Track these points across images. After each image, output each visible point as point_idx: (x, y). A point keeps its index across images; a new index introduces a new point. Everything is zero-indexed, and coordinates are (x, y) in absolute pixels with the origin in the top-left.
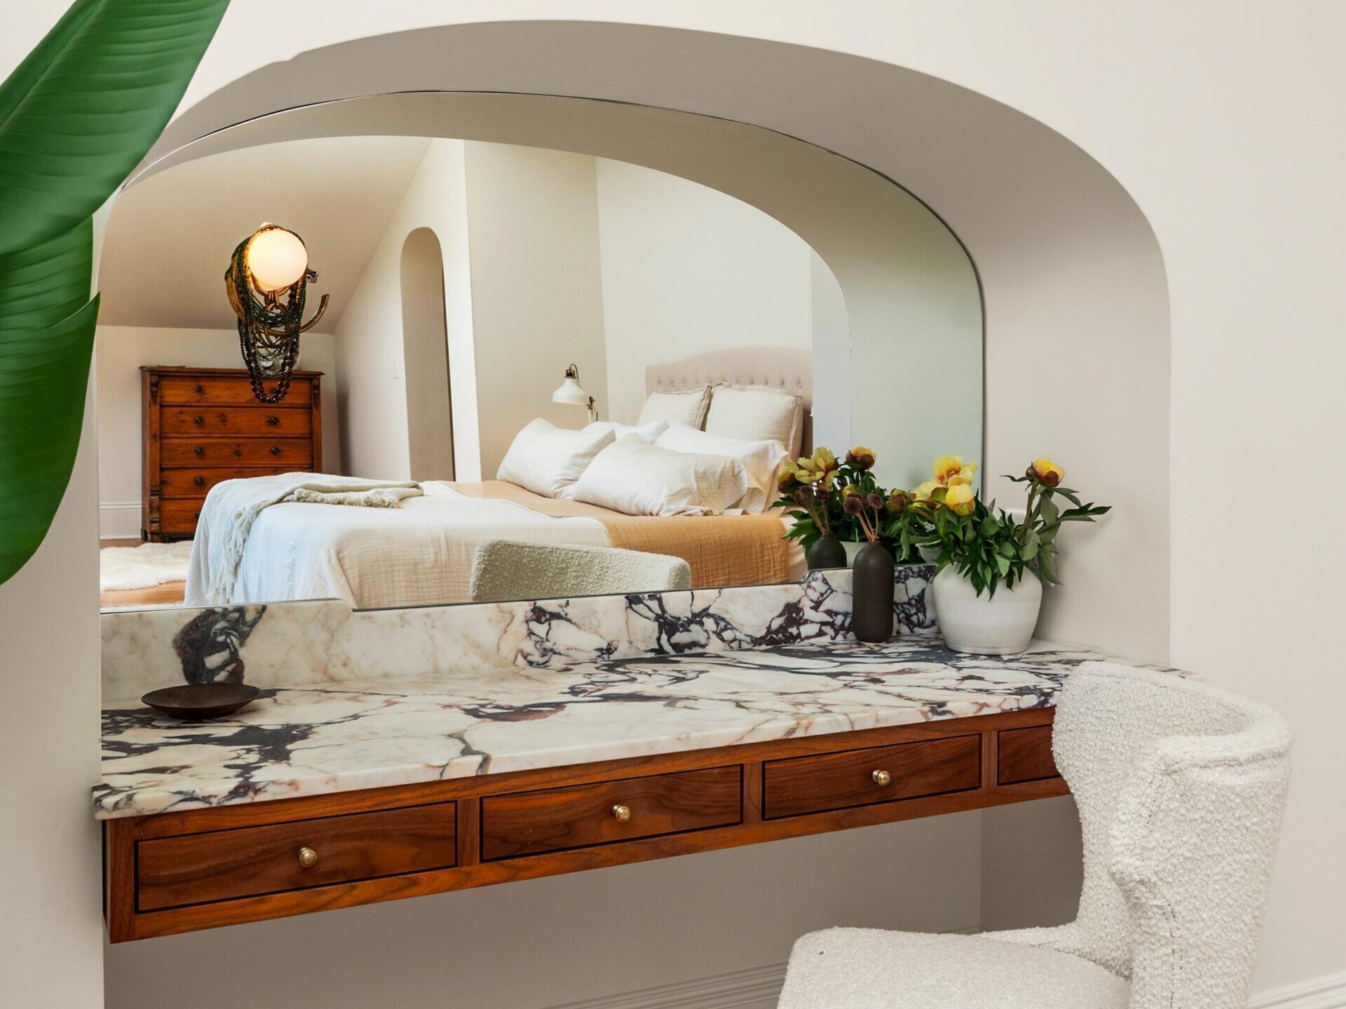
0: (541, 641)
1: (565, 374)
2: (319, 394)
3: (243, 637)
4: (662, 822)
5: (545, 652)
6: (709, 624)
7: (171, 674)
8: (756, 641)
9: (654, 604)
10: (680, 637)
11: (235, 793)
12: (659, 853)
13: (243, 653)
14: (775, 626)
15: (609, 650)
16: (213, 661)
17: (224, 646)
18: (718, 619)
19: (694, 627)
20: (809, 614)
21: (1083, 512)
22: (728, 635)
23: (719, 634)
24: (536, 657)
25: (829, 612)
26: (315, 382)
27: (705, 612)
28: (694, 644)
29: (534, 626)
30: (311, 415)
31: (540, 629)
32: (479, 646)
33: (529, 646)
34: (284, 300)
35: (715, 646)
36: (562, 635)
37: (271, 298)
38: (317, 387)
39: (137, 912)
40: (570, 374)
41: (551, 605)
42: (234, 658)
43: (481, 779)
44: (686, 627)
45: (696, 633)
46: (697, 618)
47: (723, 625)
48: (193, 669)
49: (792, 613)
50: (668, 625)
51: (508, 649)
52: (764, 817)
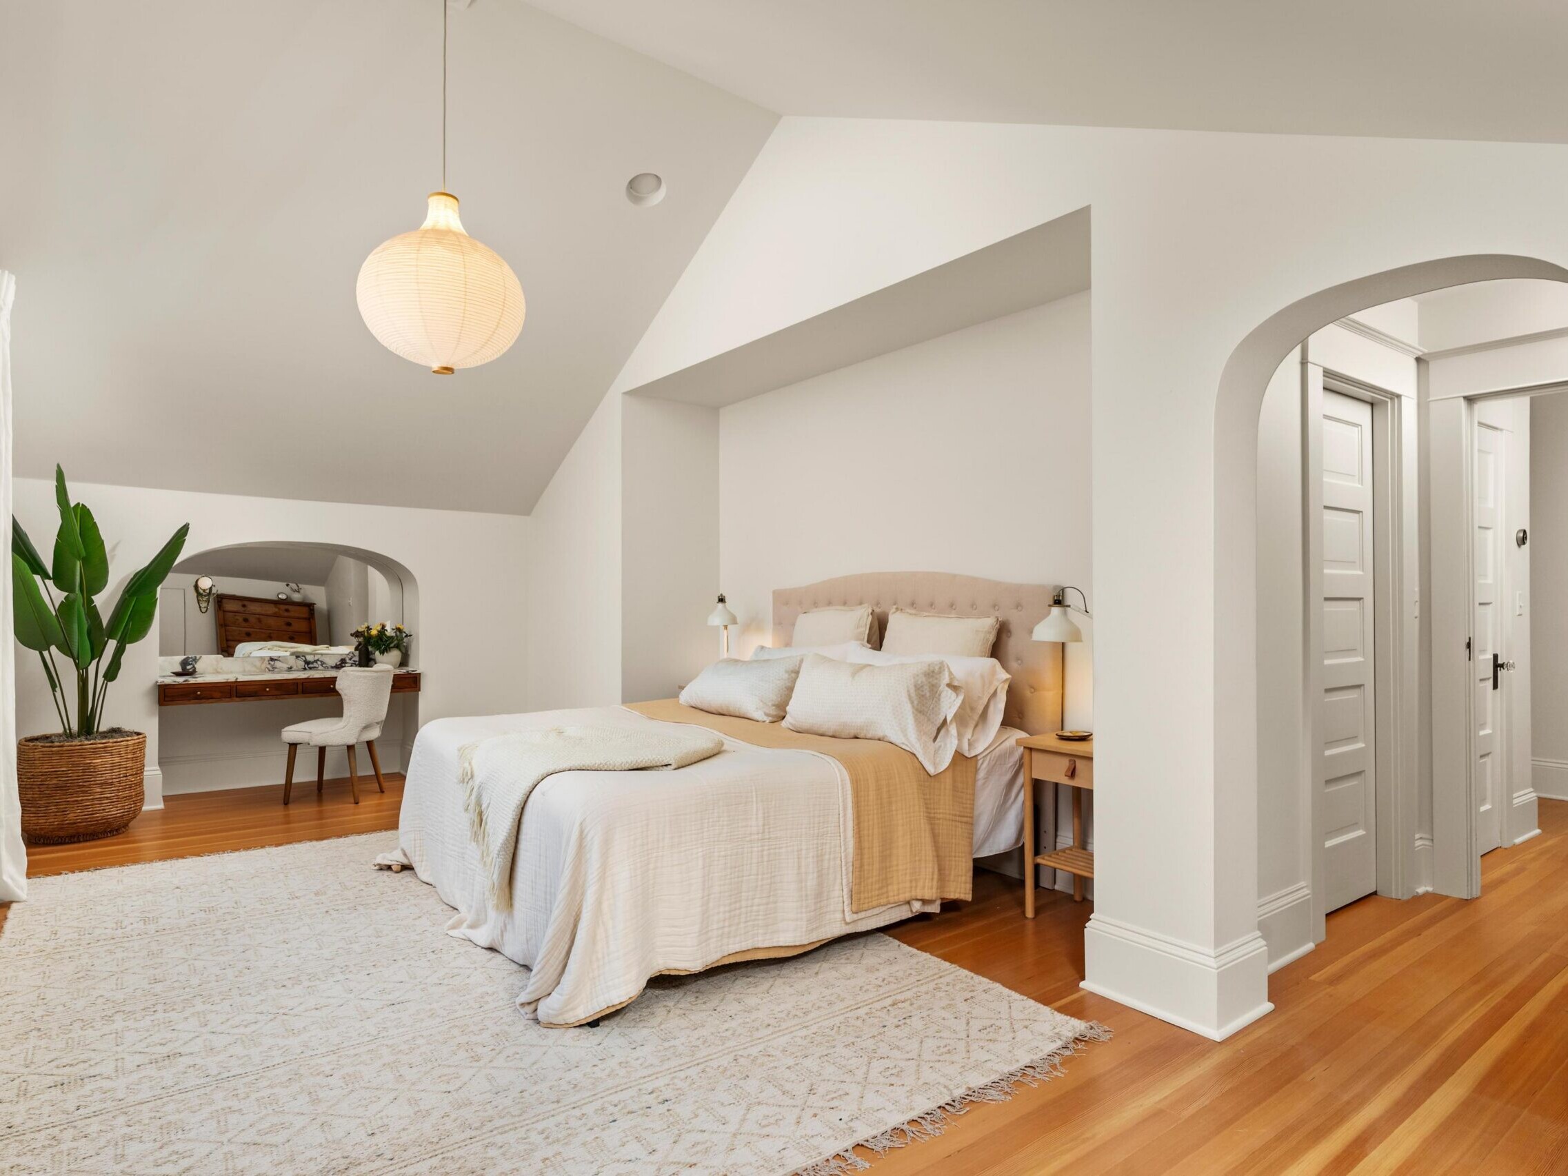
0: (272, 666)
3: (196, 662)
4: (276, 693)
5: (273, 668)
6: (319, 663)
7: (179, 669)
8: (332, 667)
9: (303, 658)
10: (310, 666)
11: (184, 681)
12: (277, 699)
13: (196, 666)
14: (338, 663)
15: (291, 668)
16: (188, 667)
17: (191, 664)
18: (321, 662)
19: (315, 664)
20: (348, 661)
21: (407, 636)
22: (324, 665)
23: (322, 665)
24: (271, 669)
25: (354, 661)
26: (312, 608)
27: (318, 660)
28: (315, 667)
29: (271, 662)
30: (310, 622)
31: (272, 663)
33: (269, 666)
34: (208, 591)
35: (321, 667)
36: (278, 664)
37: (204, 590)
38: (313, 610)
39: (165, 701)
42: (194, 666)
43: (236, 682)
44: (312, 663)
45: (315, 665)
46: (316, 661)
47: (323, 664)
48: (184, 668)
49: (343, 661)
50: (307, 663)
51: (264, 666)
52: (303, 692)
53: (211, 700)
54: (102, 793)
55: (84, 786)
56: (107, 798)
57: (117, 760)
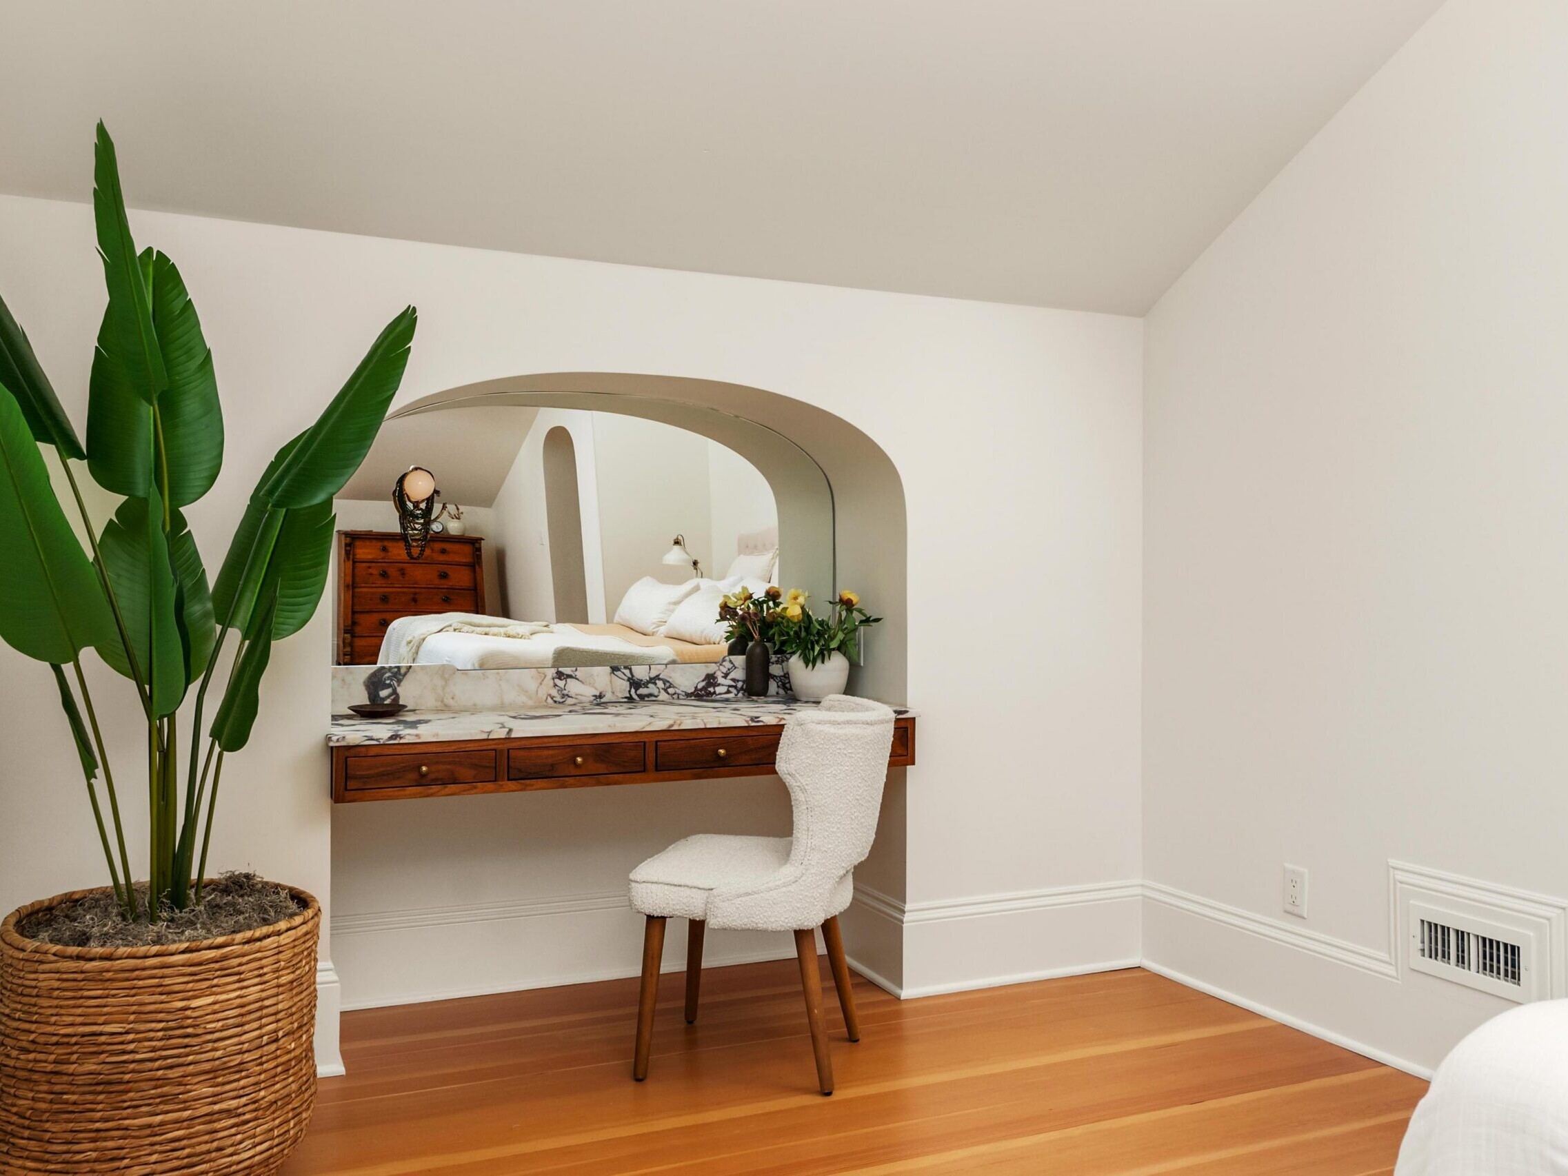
0: (561, 690)
1: (673, 542)
2: (481, 555)
3: (399, 682)
4: (601, 768)
5: (563, 696)
6: (660, 684)
7: (362, 699)
8: (688, 695)
9: (627, 672)
10: (642, 691)
11: (391, 738)
12: (599, 783)
13: (399, 690)
14: (700, 686)
15: (601, 696)
16: (383, 693)
17: (389, 686)
18: (665, 682)
19: (650, 685)
20: (721, 680)
21: (867, 621)
22: (671, 691)
23: (666, 690)
24: (558, 699)
25: (733, 680)
26: (477, 545)
27: (657, 677)
28: (651, 695)
29: (558, 681)
30: (475, 571)
31: (561, 683)
32: (526, 692)
33: (554, 692)
34: (423, 506)
35: (663, 696)
36: (573, 687)
37: (416, 505)
38: (479, 549)
39: (346, 790)
40: (677, 542)
41: (567, 671)
42: (395, 692)
43: (508, 739)
44: (646, 685)
45: (652, 689)
46: (653, 680)
47: (668, 685)
48: (373, 696)
49: (710, 680)
50: (635, 684)
51: (542, 693)
52: (657, 769)
53: (452, 788)
54: (216, 1098)
55: (165, 1081)
56: (229, 1113)
57: (253, 993)
